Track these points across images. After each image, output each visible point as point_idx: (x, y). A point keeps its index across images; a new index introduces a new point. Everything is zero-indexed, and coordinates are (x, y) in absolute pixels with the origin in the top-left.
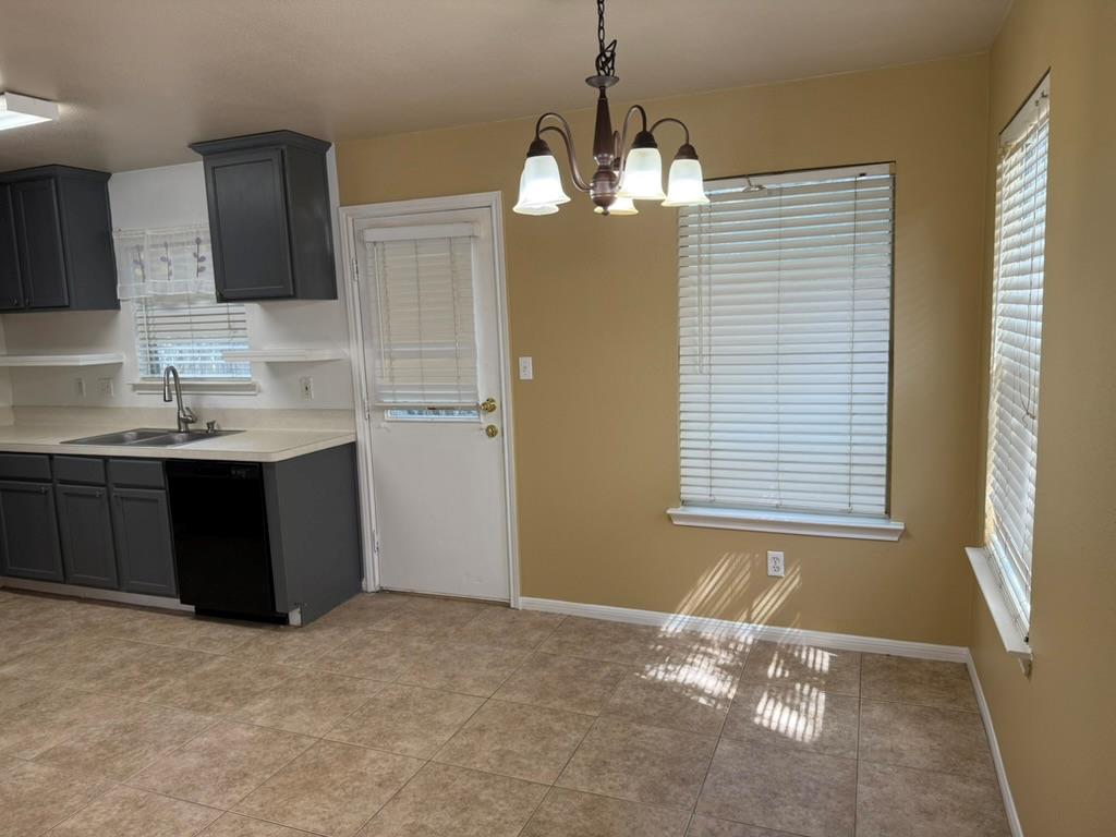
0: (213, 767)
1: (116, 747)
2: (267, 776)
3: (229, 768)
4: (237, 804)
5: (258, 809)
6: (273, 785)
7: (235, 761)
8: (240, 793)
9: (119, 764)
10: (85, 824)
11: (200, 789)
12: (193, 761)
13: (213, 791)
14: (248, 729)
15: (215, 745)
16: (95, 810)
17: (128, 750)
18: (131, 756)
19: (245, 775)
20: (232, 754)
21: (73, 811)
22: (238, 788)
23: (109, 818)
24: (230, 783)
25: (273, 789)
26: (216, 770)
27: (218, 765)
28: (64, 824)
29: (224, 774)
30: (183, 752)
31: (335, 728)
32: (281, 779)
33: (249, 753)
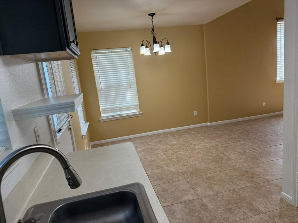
0: (212, 184)
1: (235, 203)
2: (203, 176)
3: (209, 182)
4: (213, 173)
5: (210, 170)
6: (203, 174)
7: (207, 183)
8: (211, 175)
9: (235, 196)
10: (245, 182)
11: (218, 179)
12: (216, 188)
13: (216, 178)
14: (197, 191)
15: (208, 190)
16: (243, 185)
17: (231, 200)
18: (231, 197)
19: (207, 178)
20: (206, 185)
21: (248, 187)
22: (210, 176)
23: (240, 182)
24: (211, 178)
25: (204, 173)
26: (212, 182)
27: (211, 183)
28: (250, 185)
29: (211, 181)
30: (217, 192)
31: (179, 180)
32: (201, 174)
33: (202, 183)
